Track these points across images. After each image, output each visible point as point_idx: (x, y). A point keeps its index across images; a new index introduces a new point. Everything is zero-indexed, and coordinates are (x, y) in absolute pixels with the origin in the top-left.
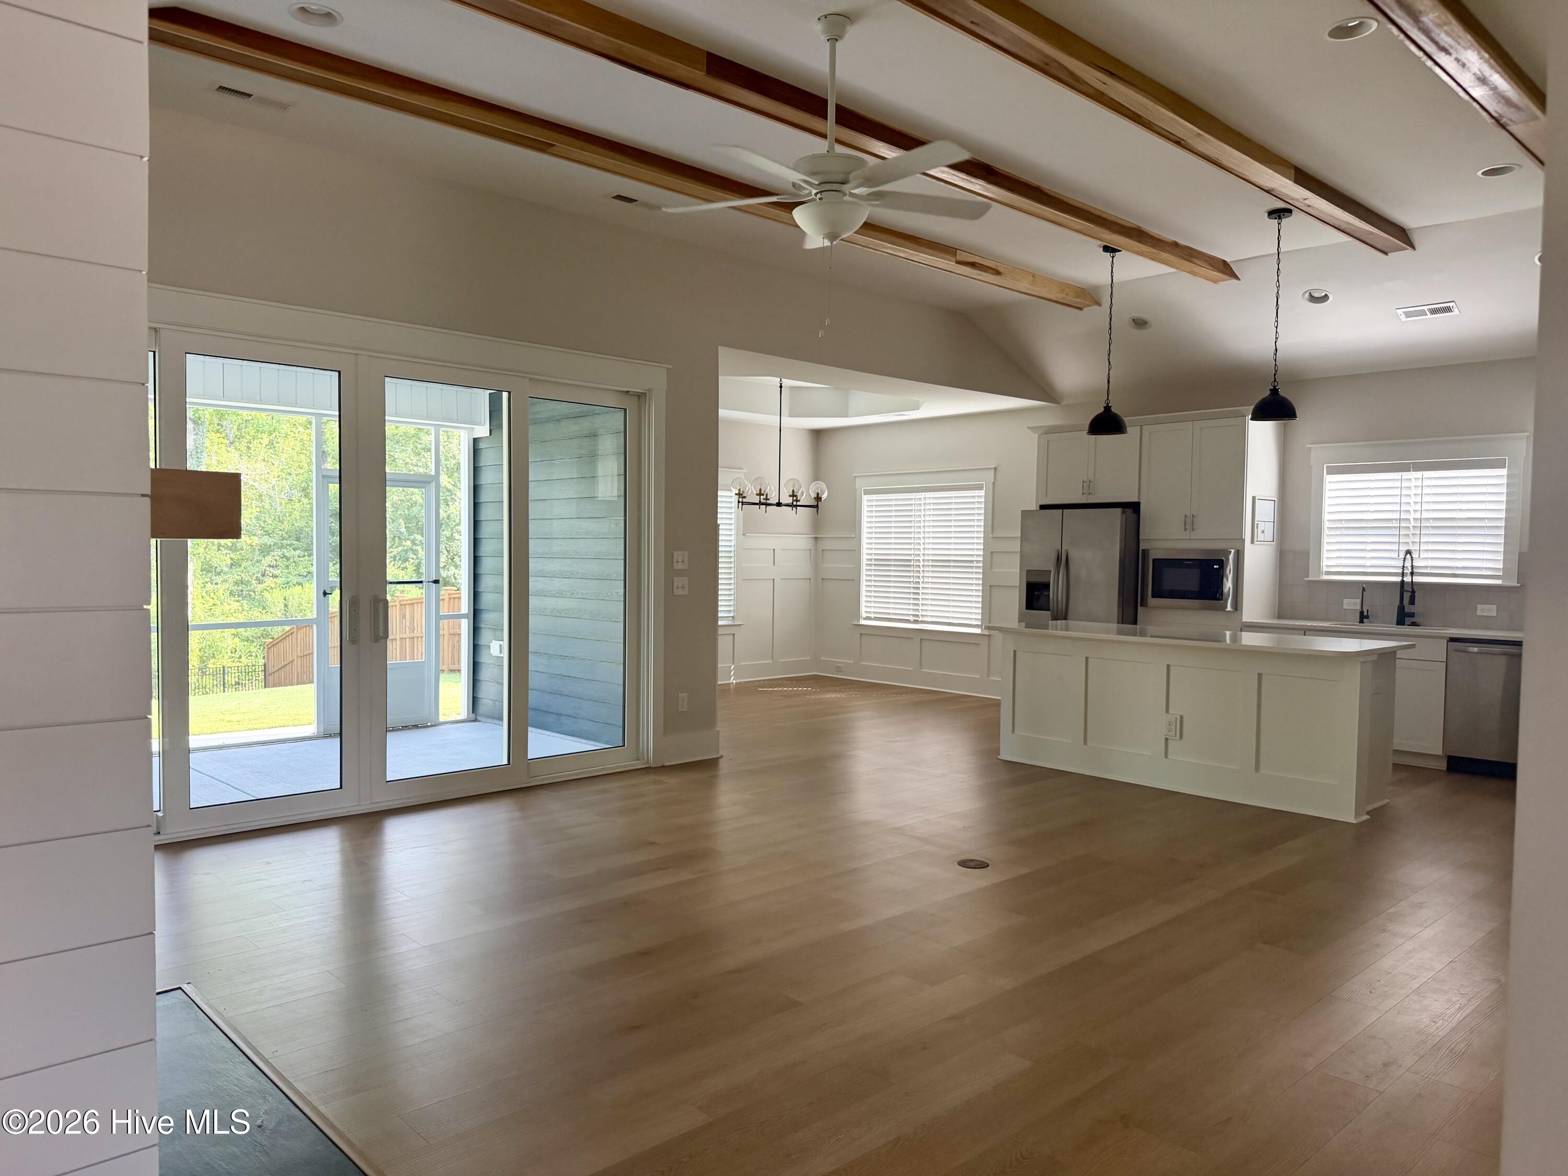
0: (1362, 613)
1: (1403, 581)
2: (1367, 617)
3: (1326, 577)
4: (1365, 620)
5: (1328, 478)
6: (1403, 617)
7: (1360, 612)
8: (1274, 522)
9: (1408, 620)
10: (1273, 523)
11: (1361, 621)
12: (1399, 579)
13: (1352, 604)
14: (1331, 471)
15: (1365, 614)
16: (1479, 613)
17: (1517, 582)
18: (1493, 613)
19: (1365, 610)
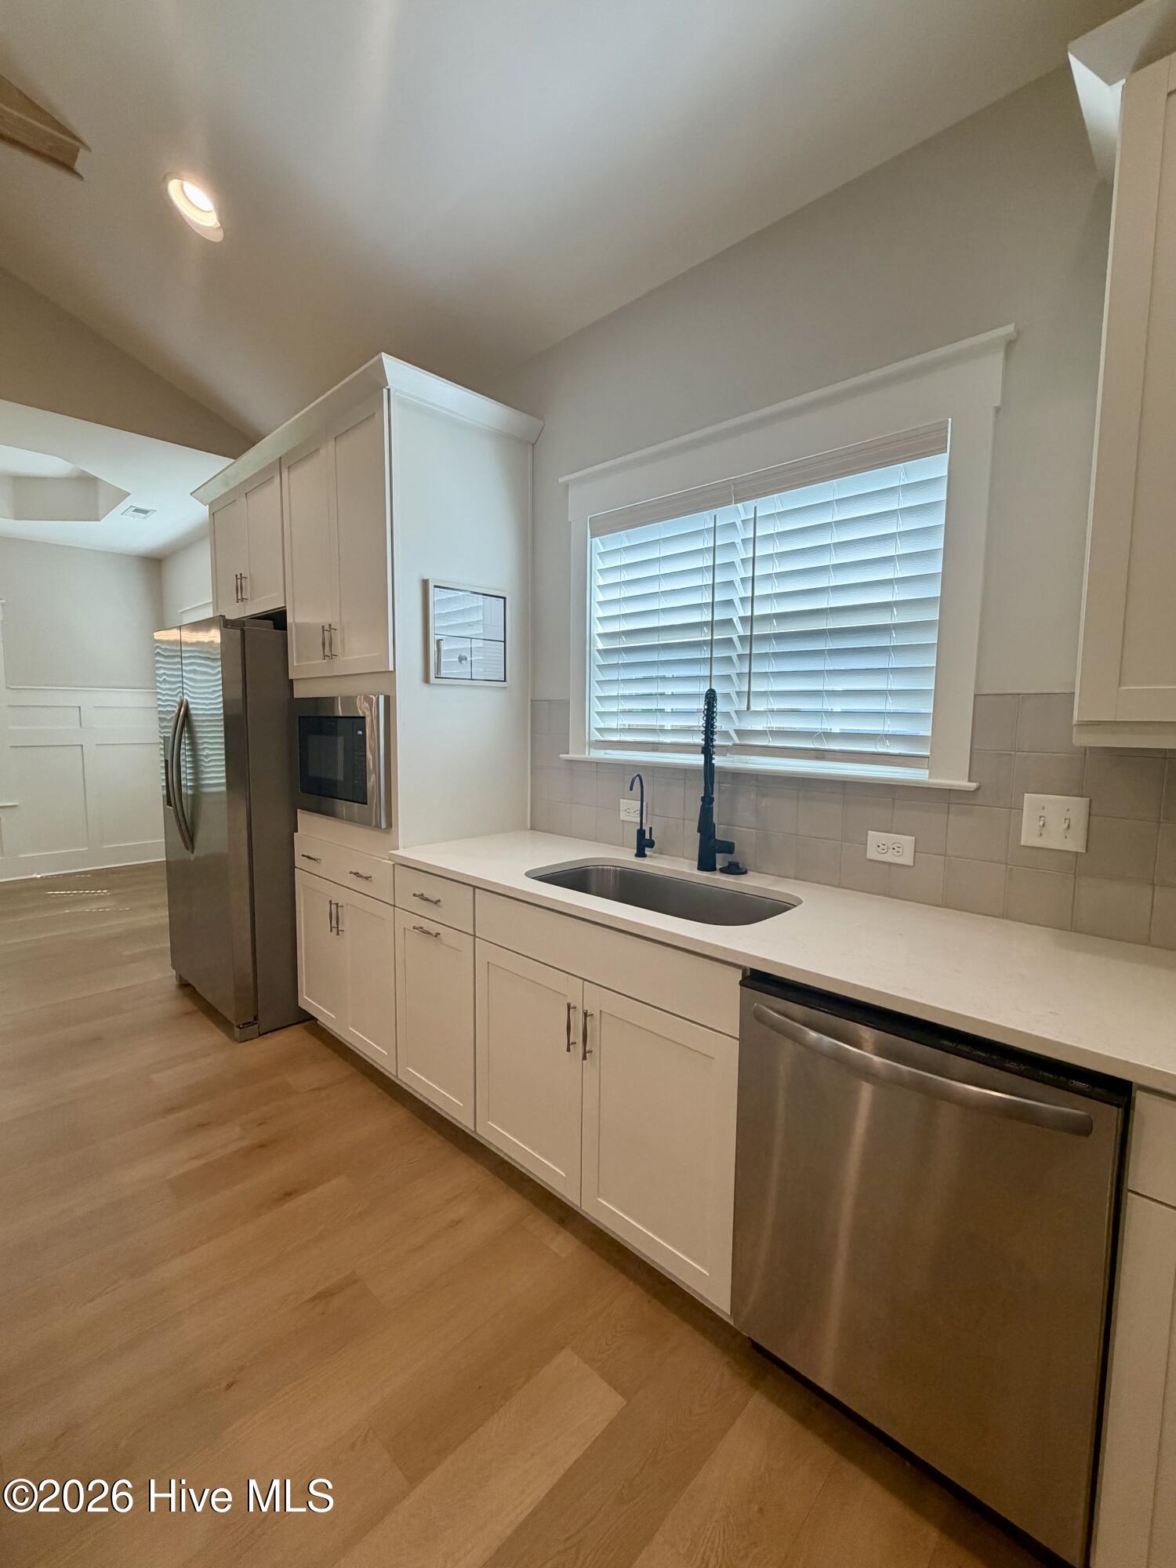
0: (641, 833)
1: (708, 766)
2: (651, 844)
3: (593, 753)
4: (648, 851)
5: (596, 545)
6: (710, 853)
7: (638, 831)
8: (505, 642)
10: (503, 643)
11: (641, 853)
13: (633, 811)
15: (647, 836)
16: (872, 853)
17: (970, 781)
18: (907, 859)
19: (646, 828)
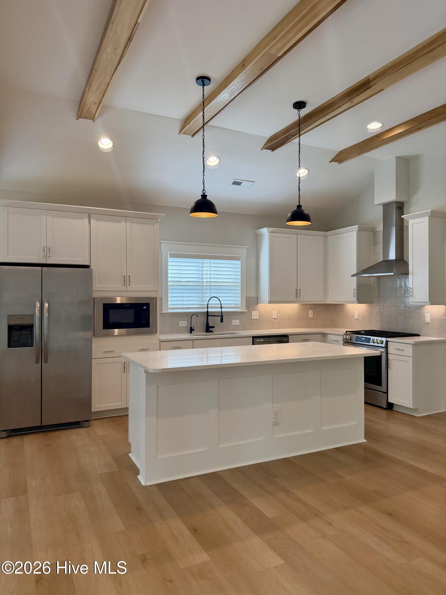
0: (191, 328)
1: (208, 311)
2: (193, 330)
3: (170, 311)
5: (170, 259)
6: (208, 329)
9: (210, 329)
11: (191, 332)
12: (206, 310)
13: (184, 324)
14: (172, 256)
16: (233, 324)
17: (246, 310)
18: (238, 324)
19: (192, 327)
